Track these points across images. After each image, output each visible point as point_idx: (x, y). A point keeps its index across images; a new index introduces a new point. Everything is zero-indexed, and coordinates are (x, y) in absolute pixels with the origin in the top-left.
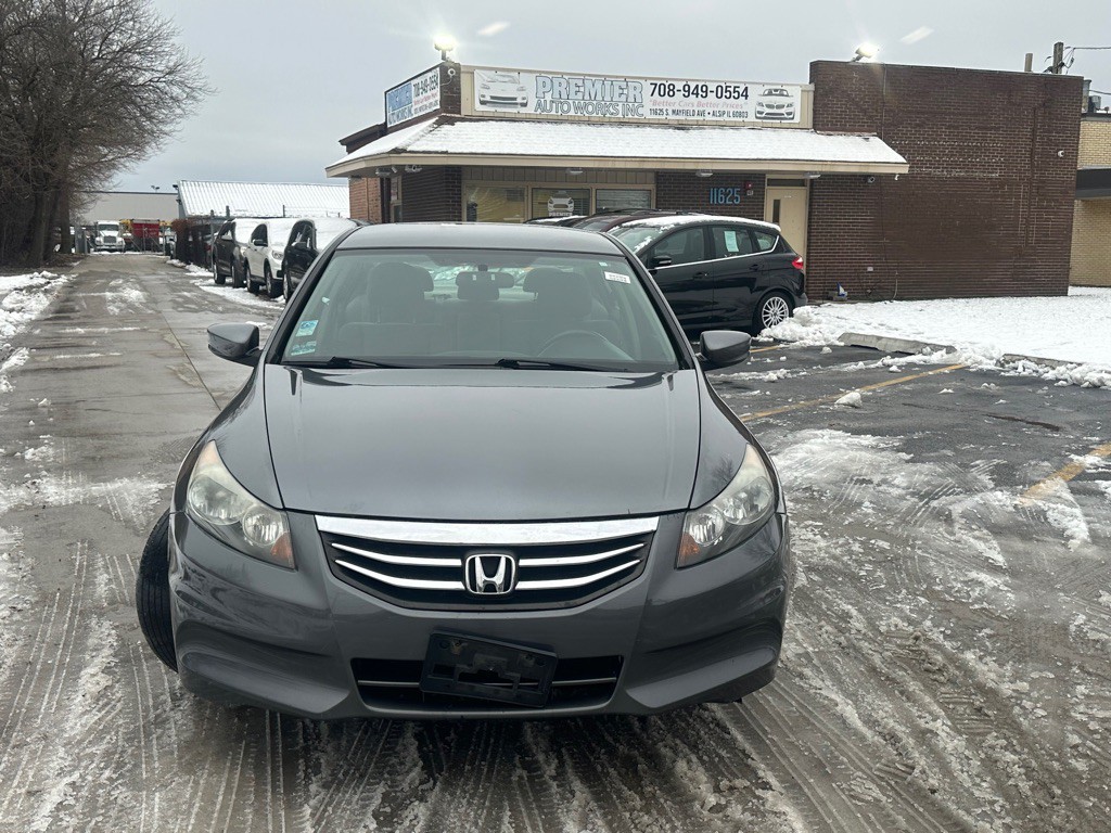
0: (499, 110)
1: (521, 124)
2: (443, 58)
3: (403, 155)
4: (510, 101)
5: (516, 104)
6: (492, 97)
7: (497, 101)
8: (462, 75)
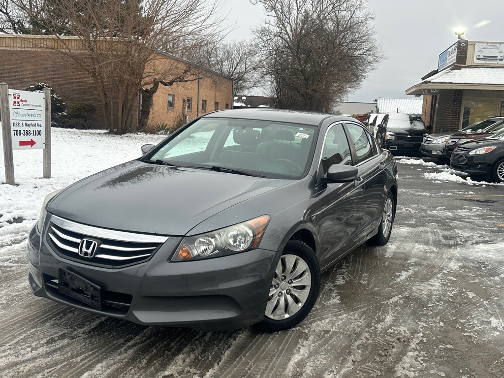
0: (487, 62)
1: (498, 69)
2: (459, 38)
3: (428, 84)
4: (494, 58)
5: (497, 59)
6: (484, 56)
7: (486, 58)
8: (469, 46)
